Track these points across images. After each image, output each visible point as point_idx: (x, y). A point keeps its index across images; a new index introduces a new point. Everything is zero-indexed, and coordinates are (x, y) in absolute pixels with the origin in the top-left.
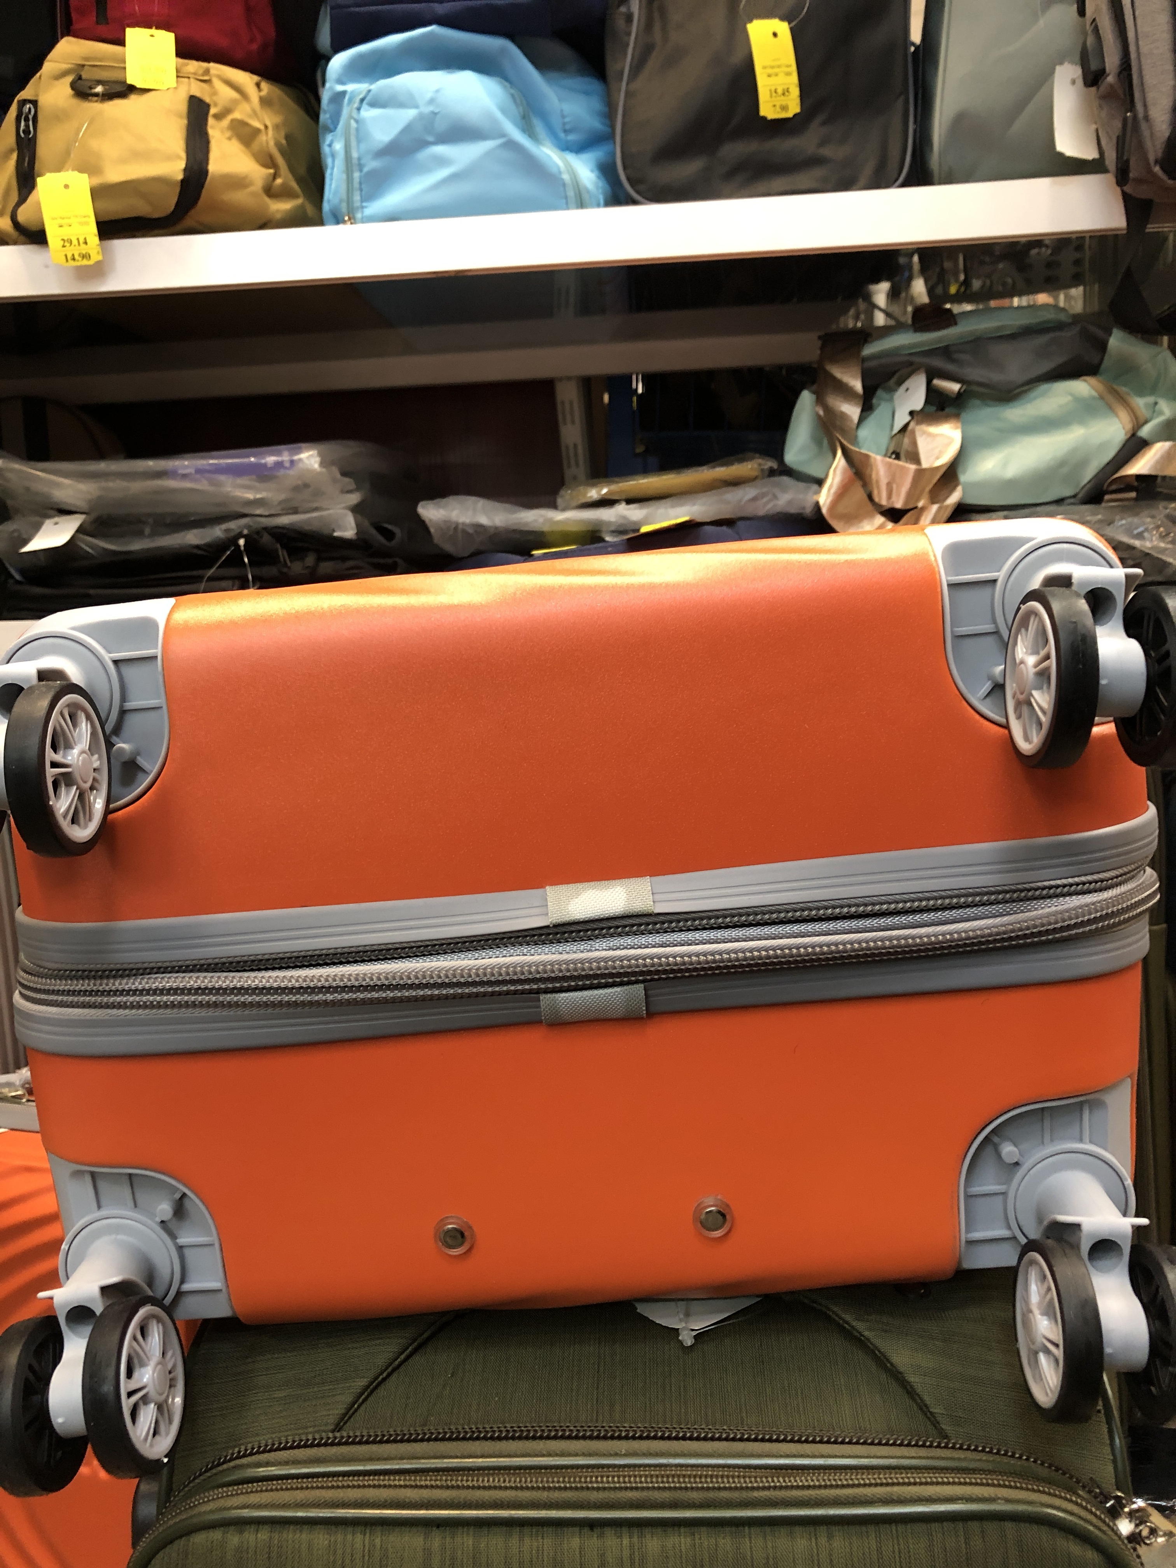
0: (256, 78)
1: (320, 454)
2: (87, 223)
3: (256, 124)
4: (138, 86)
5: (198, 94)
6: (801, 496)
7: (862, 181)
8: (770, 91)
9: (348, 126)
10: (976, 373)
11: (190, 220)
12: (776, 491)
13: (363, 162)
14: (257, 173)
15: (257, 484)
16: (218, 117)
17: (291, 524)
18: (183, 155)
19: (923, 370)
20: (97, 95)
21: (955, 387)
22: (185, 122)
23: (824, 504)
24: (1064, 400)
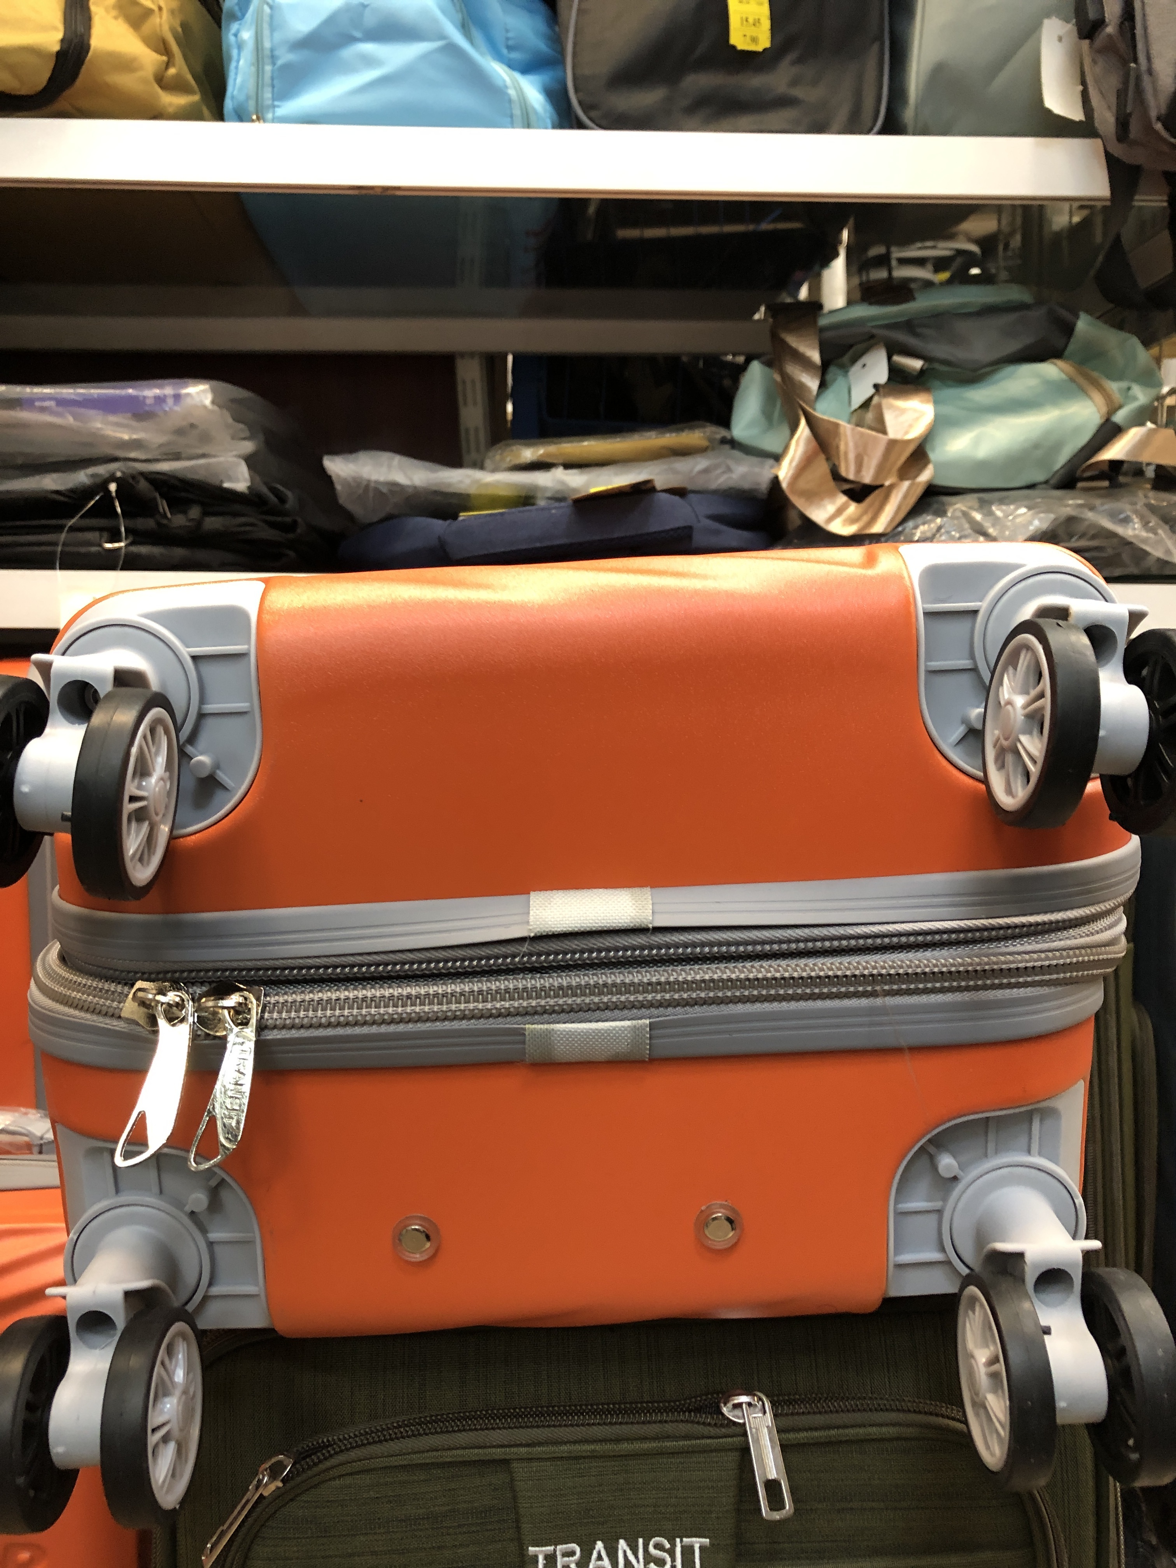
1: (213, 390)
3: (148, 3)
6: (757, 470)
7: (836, 125)
8: (742, 18)
9: (259, 12)
10: (941, 350)
11: (63, 102)
12: (730, 463)
13: (277, 53)
14: (150, 59)
15: (134, 423)
17: (172, 471)
18: (61, 27)
19: (882, 344)
21: (917, 364)
23: (784, 479)
24: (1033, 382)
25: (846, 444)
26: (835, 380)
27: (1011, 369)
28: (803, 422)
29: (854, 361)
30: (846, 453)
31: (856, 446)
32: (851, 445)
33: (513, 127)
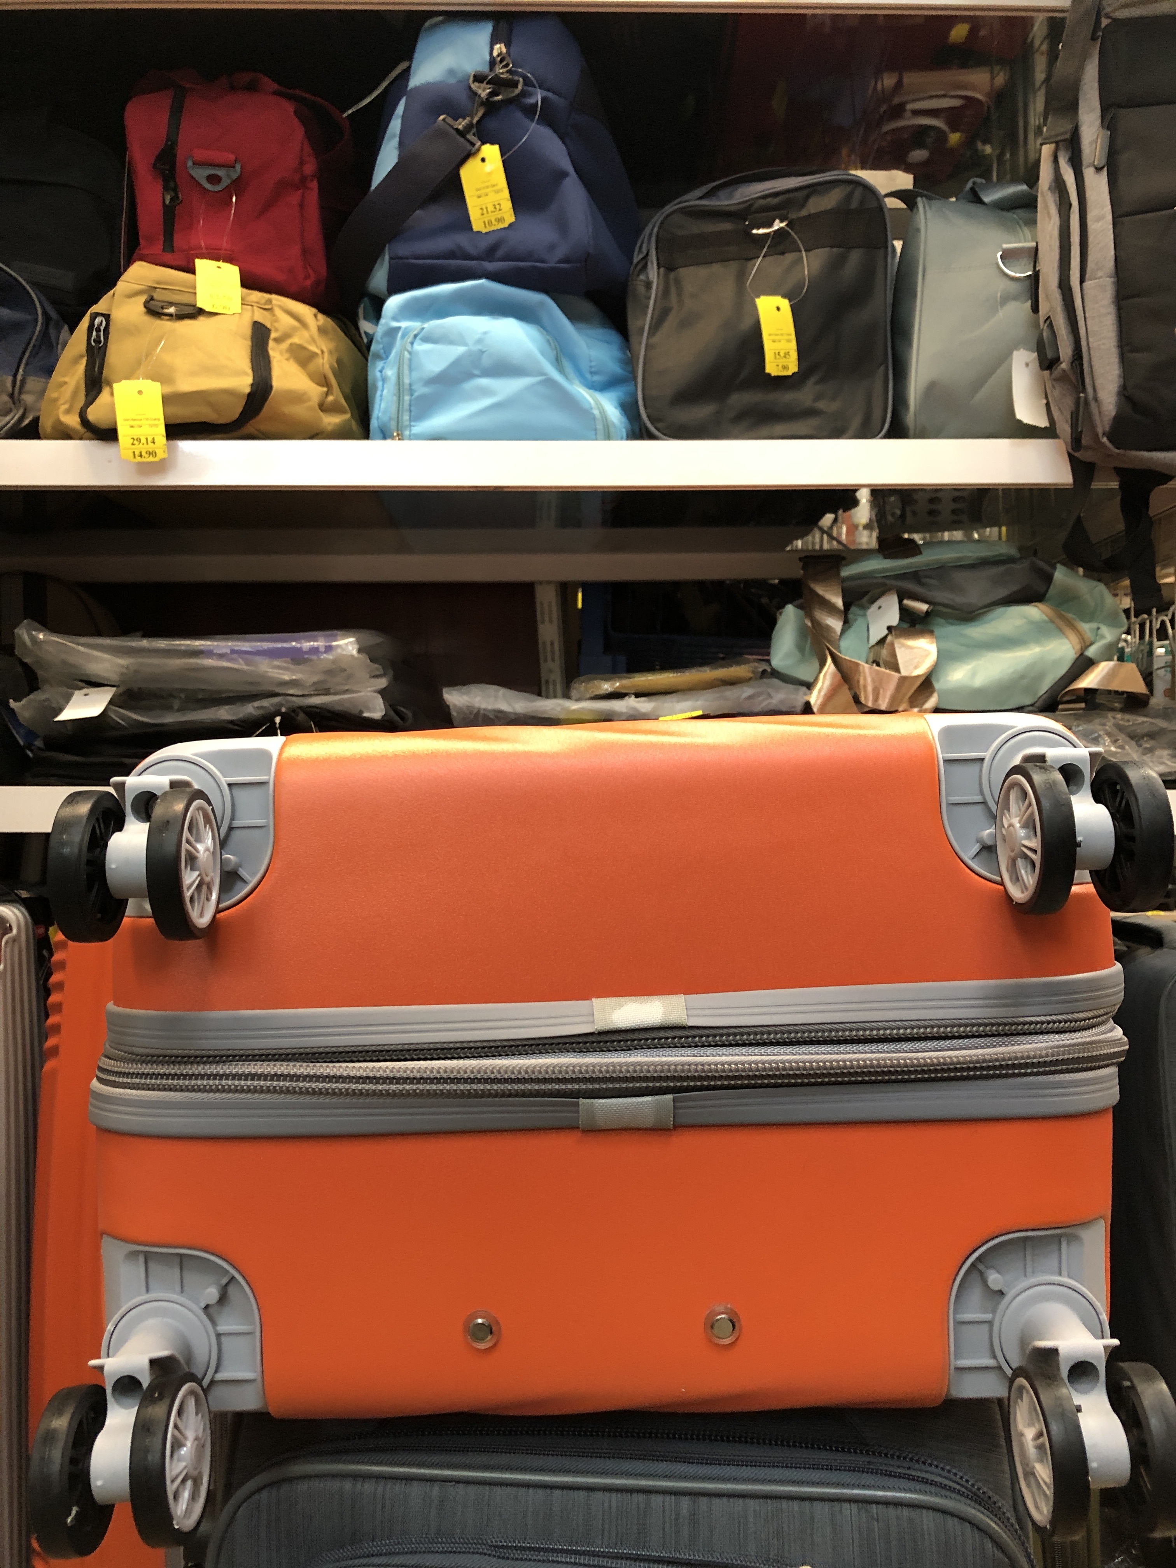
0: (314, 310)
1: (358, 641)
2: (156, 426)
3: (313, 348)
4: (207, 310)
5: (261, 321)
6: (793, 696)
7: (851, 432)
8: (775, 353)
9: (400, 357)
10: (943, 596)
11: (249, 428)
12: (770, 691)
13: (414, 387)
14: (315, 391)
15: (292, 667)
16: (277, 340)
17: (322, 704)
18: (250, 372)
19: (894, 591)
20: (170, 315)
21: (924, 607)
22: (250, 343)
23: (815, 704)
24: (1019, 622)
25: (865, 679)
26: (856, 620)
27: (1001, 610)
28: (829, 660)
29: (873, 601)
30: (865, 686)
31: (873, 680)
32: (869, 680)
33: (596, 439)
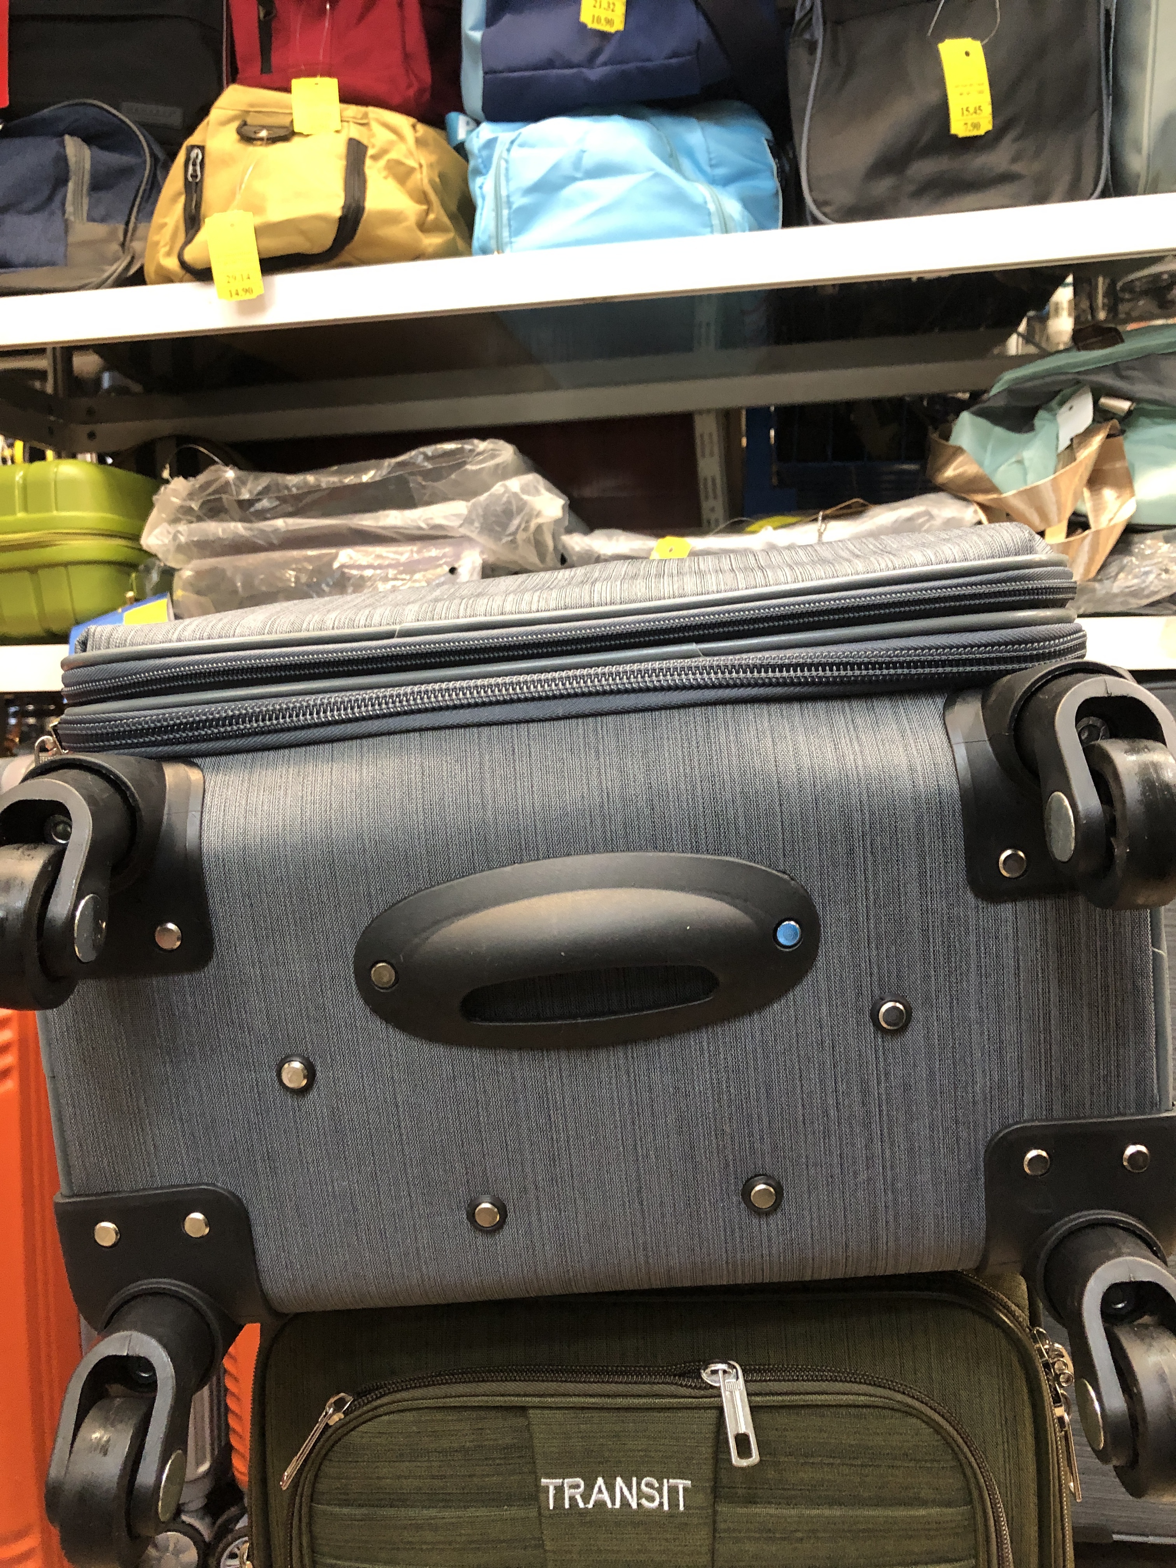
0: (412, 120)
2: (251, 261)
3: (412, 163)
4: (302, 131)
5: (357, 137)
8: (963, 110)
9: (498, 168)
10: (1145, 389)
11: (345, 256)
13: (511, 199)
16: (375, 158)
18: (342, 193)
19: (1088, 389)
20: (261, 139)
21: (1125, 405)
22: (345, 162)
29: (1062, 404)
